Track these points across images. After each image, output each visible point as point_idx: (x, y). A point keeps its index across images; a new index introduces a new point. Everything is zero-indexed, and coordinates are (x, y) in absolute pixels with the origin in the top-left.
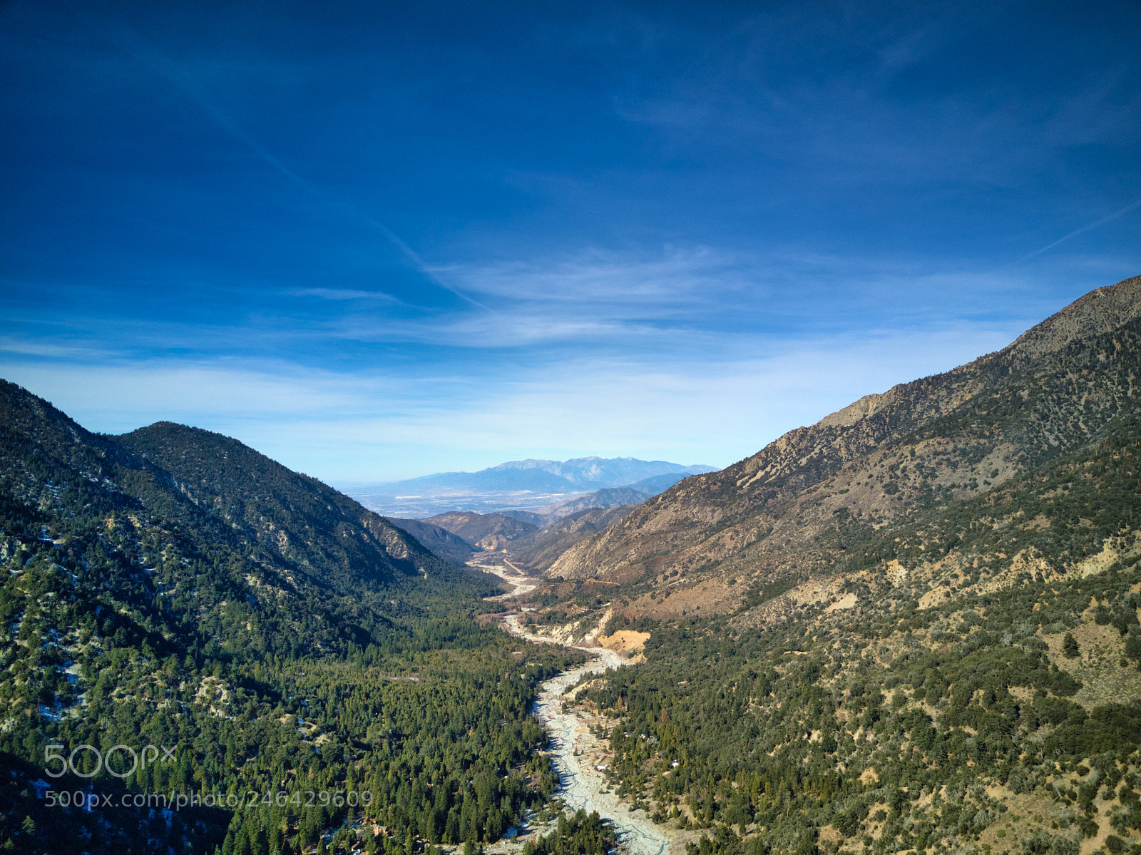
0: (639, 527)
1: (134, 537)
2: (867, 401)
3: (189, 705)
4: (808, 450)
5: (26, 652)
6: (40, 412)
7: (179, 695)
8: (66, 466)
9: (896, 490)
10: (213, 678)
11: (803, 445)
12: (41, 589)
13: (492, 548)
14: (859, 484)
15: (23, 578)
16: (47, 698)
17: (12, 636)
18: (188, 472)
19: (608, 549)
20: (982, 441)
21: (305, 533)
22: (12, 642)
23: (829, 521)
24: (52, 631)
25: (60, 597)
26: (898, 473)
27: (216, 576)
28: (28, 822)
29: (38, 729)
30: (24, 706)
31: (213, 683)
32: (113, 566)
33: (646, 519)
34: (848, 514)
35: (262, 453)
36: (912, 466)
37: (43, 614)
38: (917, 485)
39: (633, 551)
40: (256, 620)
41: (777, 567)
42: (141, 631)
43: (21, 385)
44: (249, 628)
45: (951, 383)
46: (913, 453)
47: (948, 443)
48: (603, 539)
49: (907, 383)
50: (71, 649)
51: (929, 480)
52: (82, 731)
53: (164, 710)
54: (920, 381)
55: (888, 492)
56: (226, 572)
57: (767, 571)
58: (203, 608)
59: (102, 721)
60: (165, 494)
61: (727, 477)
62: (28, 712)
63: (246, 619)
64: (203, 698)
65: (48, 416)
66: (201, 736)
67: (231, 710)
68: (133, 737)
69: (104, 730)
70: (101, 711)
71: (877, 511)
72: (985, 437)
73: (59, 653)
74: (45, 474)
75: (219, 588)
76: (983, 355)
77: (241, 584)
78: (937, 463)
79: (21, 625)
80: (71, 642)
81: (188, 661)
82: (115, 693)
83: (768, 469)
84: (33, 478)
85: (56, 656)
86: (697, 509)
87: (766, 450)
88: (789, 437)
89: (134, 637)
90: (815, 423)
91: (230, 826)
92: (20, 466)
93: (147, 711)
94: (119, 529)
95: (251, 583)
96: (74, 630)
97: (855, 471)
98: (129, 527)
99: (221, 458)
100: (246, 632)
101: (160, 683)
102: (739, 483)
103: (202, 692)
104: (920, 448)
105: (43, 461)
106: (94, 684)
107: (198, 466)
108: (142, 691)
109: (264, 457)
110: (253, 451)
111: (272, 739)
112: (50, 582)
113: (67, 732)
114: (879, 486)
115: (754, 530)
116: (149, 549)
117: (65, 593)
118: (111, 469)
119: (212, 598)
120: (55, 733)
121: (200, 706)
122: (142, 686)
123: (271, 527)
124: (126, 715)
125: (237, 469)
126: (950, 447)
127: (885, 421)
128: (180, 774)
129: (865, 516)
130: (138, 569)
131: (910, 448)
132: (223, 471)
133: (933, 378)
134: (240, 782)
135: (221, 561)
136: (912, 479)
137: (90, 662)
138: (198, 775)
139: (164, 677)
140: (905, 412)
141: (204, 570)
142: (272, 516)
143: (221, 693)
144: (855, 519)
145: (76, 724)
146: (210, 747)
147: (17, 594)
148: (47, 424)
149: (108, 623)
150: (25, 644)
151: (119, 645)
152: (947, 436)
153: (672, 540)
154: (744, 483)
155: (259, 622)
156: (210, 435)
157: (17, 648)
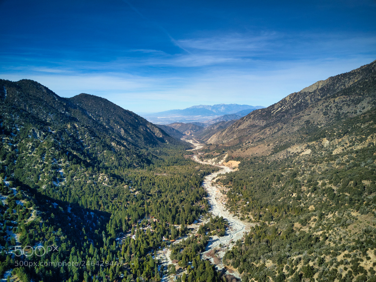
0: (237, 127)
1: (76, 130)
2: (319, 83)
3: (96, 182)
4: (297, 100)
5: (47, 166)
6: (45, 91)
7: (93, 179)
8: (54, 108)
9: (327, 114)
10: (103, 174)
11: (295, 99)
12: (50, 146)
13: (189, 134)
14: (314, 112)
15: (44, 143)
16: (55, 179)
17: (43, 160)
18: (92, 109)
19: (227, 135)
20: (360, 97)
21: (129, 129)
22: (43, 162)
23: (303, 125)
24: (54, 159)
25: (56, 149)
26: (329, 108)
27: (102, 143)
28: (52, 215)
29: (53, 188)
30: (48, 181)
32: (71, 140)
33: (239, 125)
34: (310, 123)
35: (114, 103)
36: (334, 106)
37: (51, 154)
38: (335, 112)
39: (235, 135)
40: (115, 156)
41: (284, 140)
42: (80, 159)
43: (38, 82)
44: (113, 159)
45: (350, 76)
46: (334, 101)
47: (347, 97)
48: (225, 131)
49: (334, 76)
50: (60, 165)
51: (339, 111)
52: (65, 189)
53: (89, 183)
54: (339, 75)
55: (324, 115)
56: (105, 141)
57: (281, 142)
58: (99, 152)
59: (71, 186)
60: (85, 117)
61: (268, 110)
62: (50, 183)
63: (112, 156)
64: (100, 180)
65: (47, 92)
66: (100, 191)
67: (109, 184)
68: (81, 191)
69: (72, 189)
70: (71, 183)
71: (320, 121)
72: (361, 95)
73: (57, 166)
74: (48, 111)
75: (103, 146)
76: (363, 65)
77: (110, 145)
78: (343, 105)
79: (45, 157)
80: (60, 163)
81: (95, 169)
82: (74, 178)
83: (282, 107)
84: (44, 112)
85: (56, 167)
86: (257, 121)
87: (282, 101)
88: (290, 96)
89: (79, 161)
90: (300, 91)
91: (111, 218)
92: (40, 108)
93: (84, 184)
94: (72, 128)
95: (113, 145)
96: (61, 159)
97: (313, 107)
98: (75, 127)
99: (101, 105)
100: (112, 160)
102: (272, 112)
103: (100, 178)
104: (337, 99)
105: (47, 106)
106: (68, 175)
107: (94, 108)
108: (82, 178)
109: (115, 105)
110: (111, 103)
111: (122, 193)
112: (52, 144)
113: (61, 189)
114: (321, 113)
115: (277, 128)
116: (81, 134)
117: (57, 148)
118: (68, 109)
119: (101, 149)
120: (58, 189)
121: (99, 182)
122: (82, 176)
123: (119, 127)
124: (78, 185)
125: (107, 108)
126: (348, 99)
127: (325, 90)
128: (95, 202)
129: (316, 123)
130: (78, 140)
131: (333, 99)
132: (103, 109)
133: (344, 74)
134: (113, 205)
135: (103, 138)
136: (333, 110)
137: (66, 169)
138: (100, 203)
139: (88, 173)
140: (332, 87)
141: (98, 141)
142: (119, 124)
143: (106, 179)
144: (312, 124)
145: (64, 187)
146: (103, 195)
147: (43, 148)
148: (47, 95)
149: (71, 157)
150: (47, 163)
151: (74, 164)
152: (347, 95)
153: (249, 131)
154: (274, 112)
155: (116, 157)
156: (97, 97)
157: (45, 164)
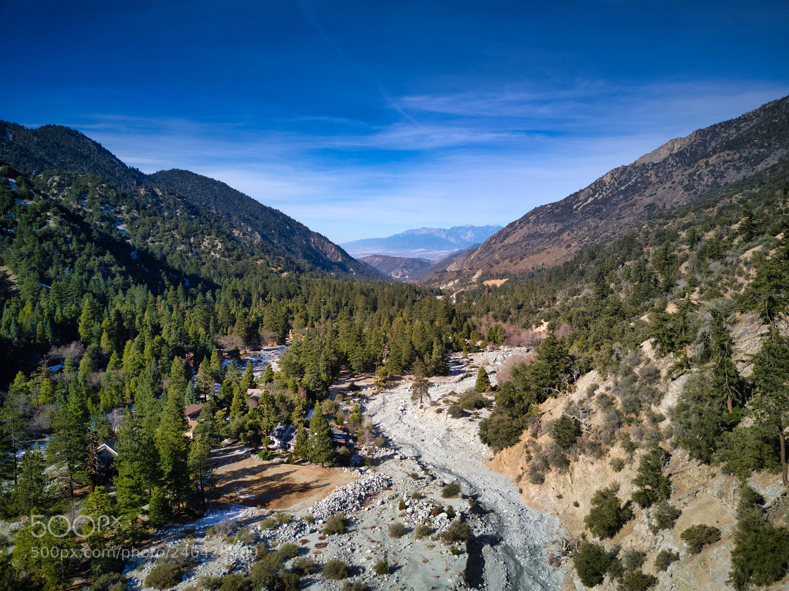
0: (501, 242)
1: (158, 200)
2: (673, 143)
3: (197, 250)
4: (626, 181)
5: (91, 213)
7: (190, 244)
9: (693, 188)
11: (623, 177)
14: (664, 188)
17: (82, 206)
19: (479, 258)
20: (762, 150)
21: (273, 234)
23: (641, 213)
24: (107, 205)
26: (695, 177)
31: (211, 239)
33: (505, 238)
34: (655, 207)
35: (241, 191)
36: (706, 172)
37: (100, 195)
38: (709, 183)
39: (497, 255)
45: (740, 123)
46: (707, 164)
47: (735, 154)
48: (476, 252)
49: (705, 128)
50: (119, 216)
51: (719, 180)
53: (181, 251)
54: (715, 126)
55: (687, 190)
56: (220, 227)
61: (566, 203)
64: (206, 247)
67: (224, 254)
71: (677, 203)
72: (764, 147)
78: (725, 168)
79: (86, 201)
80: (120, 212)
82: (149, 240)
83: (596, 196)
85: (111, 218)
86: (544, 225)
87: (595, 183)
88: (612, 173)
90: (632, 163)
93: (170, 251)
94: (148, 195)
96: (121, 206)
97: (662, 183)
98: (155, 195)
101: (177, 236)
102: (575, 207)
103: (206, 243)
104: (712, 160)
108: (167, 239)
110: (235, 191)
111: (252, 271)
114: (680, 187)
115: (586, 228)
116: (168, 208)
121: (204, 251)
122: (166, 237)
123: (249, 230)
126: (737, 156)
127: (686, 156)
129: (668, 207)
131: (705, 160)
133: (725, 123)
136: (705, 180)
137: (132, 223)
139: (180, 233)
140: (702, 148)
143: (217, 245)
144: (660, 210)
147: (83, 185)
148: (99, 154)
151: (150, 215)
152: (734, 149)
153: (526, 246)
154: (578, 207)
156: (205, 178)
